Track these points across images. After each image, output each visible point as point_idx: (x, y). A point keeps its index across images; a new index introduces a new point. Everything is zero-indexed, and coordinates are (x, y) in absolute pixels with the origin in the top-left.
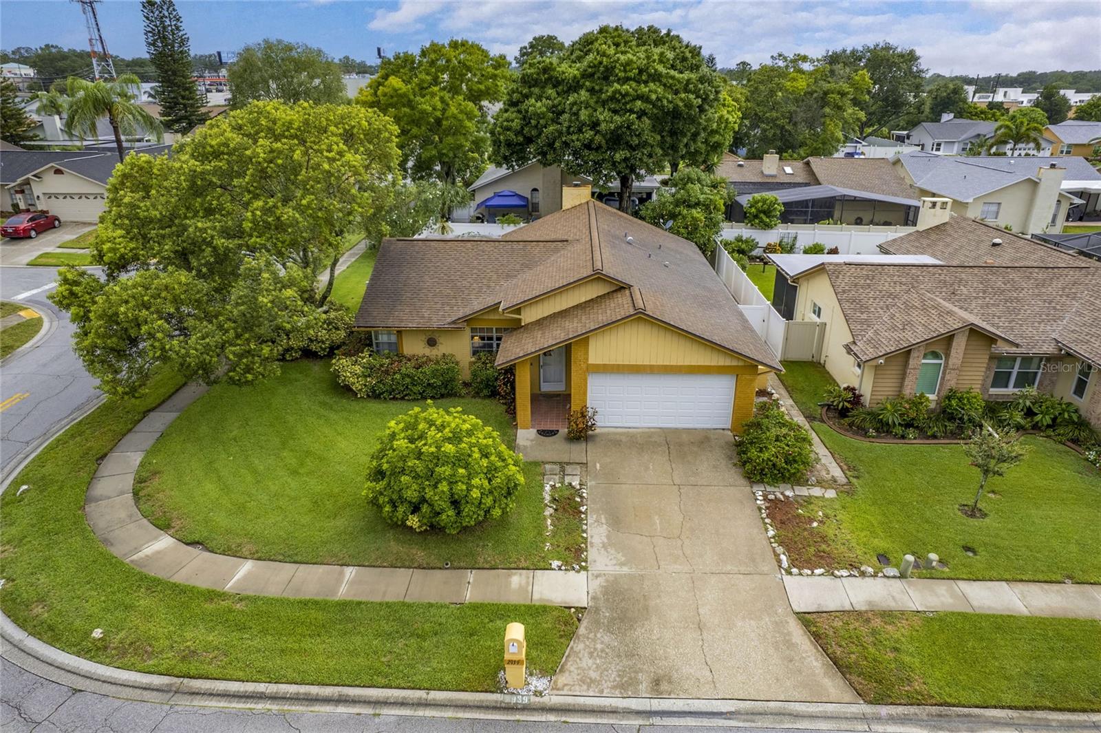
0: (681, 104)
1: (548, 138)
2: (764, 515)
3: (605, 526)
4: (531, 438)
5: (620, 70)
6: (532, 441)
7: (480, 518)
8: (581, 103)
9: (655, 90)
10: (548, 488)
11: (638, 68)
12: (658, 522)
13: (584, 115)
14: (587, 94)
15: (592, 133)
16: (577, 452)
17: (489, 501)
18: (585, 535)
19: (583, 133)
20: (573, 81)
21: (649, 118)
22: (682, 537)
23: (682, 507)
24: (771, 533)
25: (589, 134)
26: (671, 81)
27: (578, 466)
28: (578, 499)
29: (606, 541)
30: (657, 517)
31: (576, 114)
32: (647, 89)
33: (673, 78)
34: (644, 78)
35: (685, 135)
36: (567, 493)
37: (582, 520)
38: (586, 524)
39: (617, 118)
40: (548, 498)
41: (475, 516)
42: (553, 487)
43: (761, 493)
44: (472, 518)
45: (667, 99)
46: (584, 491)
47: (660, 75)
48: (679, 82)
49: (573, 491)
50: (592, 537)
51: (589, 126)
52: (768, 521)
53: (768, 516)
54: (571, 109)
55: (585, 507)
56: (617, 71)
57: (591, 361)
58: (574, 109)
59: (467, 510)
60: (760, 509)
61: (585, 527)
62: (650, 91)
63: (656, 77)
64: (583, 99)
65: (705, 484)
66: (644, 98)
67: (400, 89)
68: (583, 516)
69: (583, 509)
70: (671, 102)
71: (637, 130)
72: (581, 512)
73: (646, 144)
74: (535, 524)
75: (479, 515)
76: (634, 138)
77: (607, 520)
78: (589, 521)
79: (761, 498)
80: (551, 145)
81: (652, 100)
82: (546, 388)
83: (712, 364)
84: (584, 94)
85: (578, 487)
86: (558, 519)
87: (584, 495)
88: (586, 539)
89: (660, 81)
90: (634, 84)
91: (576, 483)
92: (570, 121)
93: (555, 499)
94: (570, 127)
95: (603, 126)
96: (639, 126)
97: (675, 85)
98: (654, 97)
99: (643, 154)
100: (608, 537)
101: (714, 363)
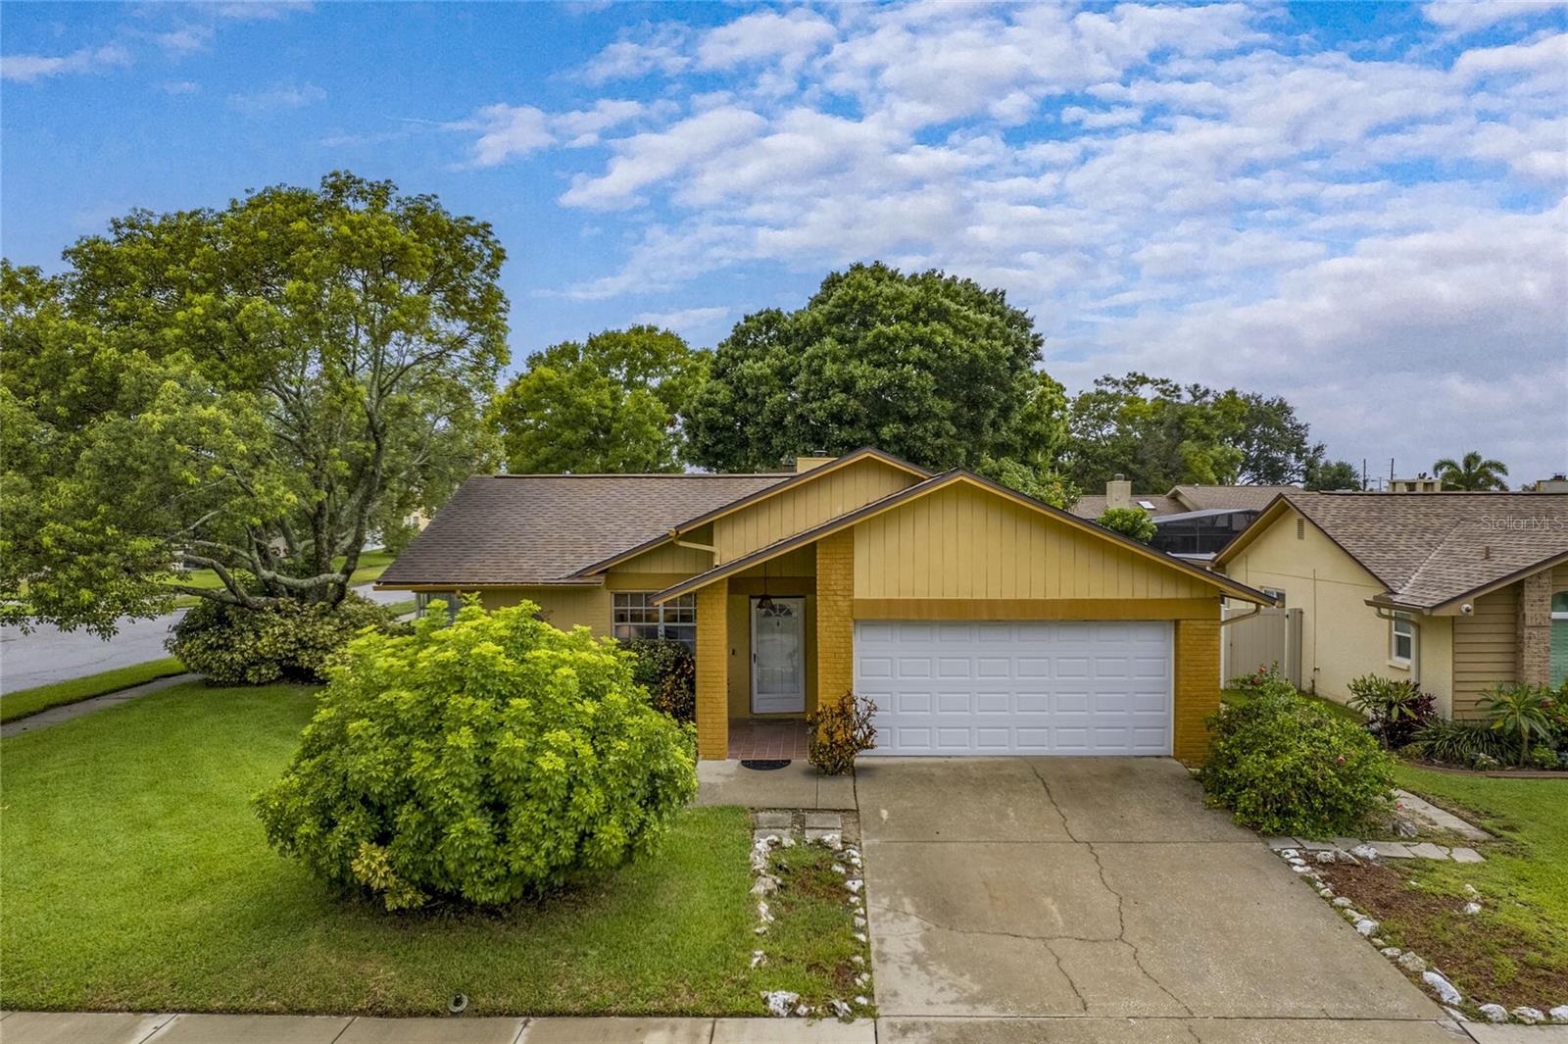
0: (982, 353)
1: (772, 412)
2: (1327, 892)
3: (914, 920)
4: (727, 772)
5: (884, 306)
6: (728, 776)
7: (564, 852)
8: (826, 355)
9: (942, 334)
10: (762, 845)
11: (912, 302)
12: (1054, 908)
13: (830, 370)
14: (835, 343)
15: (843, 396)
16: (833, 791)
17: (591, 800)
18: (862, 937)
19: (829, 398)
20: (812, 329)
21: (933, 374)
22: (1128, 937)
23: (1109, 880)
24: (1367, 925)
25: (838, 398)
26: (964, 322)
27: (838, 816)
28: (839, 869)
29: (921, 948)
30: (1048, 901)
31: (818, 372)
32: (928, 329)
33: (966, 318)
34: (922, 315)
35: (991, 406)
36: (812, 858)
37: (853, 906)
38: (865, 916)
39: (883, 372)
40: (760, 864)
41: (548, 844)
42: (776, 845)
43: (1293, 852)
44: (537, 848)
45: (961, 347)
46: (854, 853)
47: (947, 311)
48: (977, 325)
49: (824, 854)
50: (881, 941)
51: (837, 386)
52: (1339, 901)
53: (1337, 892)
54: (809, 366)
55: (859, 883)
56: (880, 307)
57: (861, 592)
58: (816, 363)
59: (523, 816)
60: (1310, 882)
61: (860, 921)
62: (933, 332)
63: (941, 314)
64: (827, 348)
65: (1151, 839)
66: (925, 342)
67: (551, 379)
68: (853, 899)
69: (854, 885)
70: (966, 351)
71: (915, 389)
72: (848, 892)
73: (930, 415)
74: (727, 912)
75: (559, 841)
76: (912, 403)
77: (918, 907)
78: (871, 911)
79: (1298, 861)
80: (778, 424)
81: (936, 345)
82: (763, 705)
83: (1122, 596)
84: (829, 342)
85: (839, 846)
86: (789, 905)
87: (854, 861)
88: (866, 946)
89: (948, 322)
90: (907, 325)
91: (833, 838)
92: (808, 383)
93: (781, 867)
94: (809, 390)
95: (861, 384)
96: (917, 383)
97: (970, 329)
98: (939, 340)
99: (926, 431)
100: (927, 941)
101: (1125, 594)
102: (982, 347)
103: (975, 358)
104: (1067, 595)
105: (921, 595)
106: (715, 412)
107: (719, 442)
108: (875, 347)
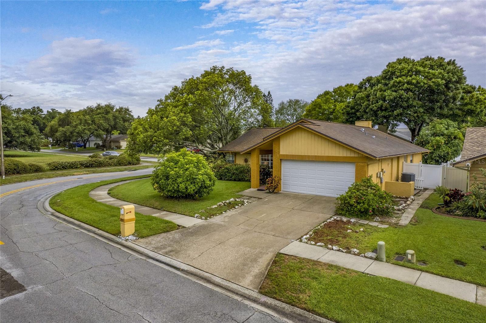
0: (433, 85)
1: (364, 108)
5: (398, 72)
8: (378, 89)
9: (416, 79)
10: (232, 200)
11: (408, 70)
12: (263, 216)
13: (379, 94)
15: (382, 102)
16: (264, 195)
18: (224, 212)
19: (378, 103)
23: (284, 214)
26: (427, 74)
28: (240, 205)
30: (265, 215)
31: (376, 95)
34: (410, 73)
40: (227, 202)
48: (433, 74)
49: (242, 203)
50: (226, 214)
52: (322, 225)
53: (325, 224)
57: (281, 153)
61: (228, 211)
66: (410, 82)
68: (233, 209)
70: (426, 84)
72: (235, 207)
73: (412, 106)
79: (333, 219)
81: (414, 83)
84: (380, 85)
85: (246, 202)
86: (221, 207)
87: (245, 205)
90: (404, 77)
92: (373, 98)
93: (230, 203)
94: (373, 101)
95: (387, 98)
96: (406, 96)
97: (430, 76)
101: (341, 155)
102: (433, 82)
103: (430, 86)
104: (326, 155)
105: (293, 154)
106: (349, 109)
107: (351, 117)
108: (394, 86)
